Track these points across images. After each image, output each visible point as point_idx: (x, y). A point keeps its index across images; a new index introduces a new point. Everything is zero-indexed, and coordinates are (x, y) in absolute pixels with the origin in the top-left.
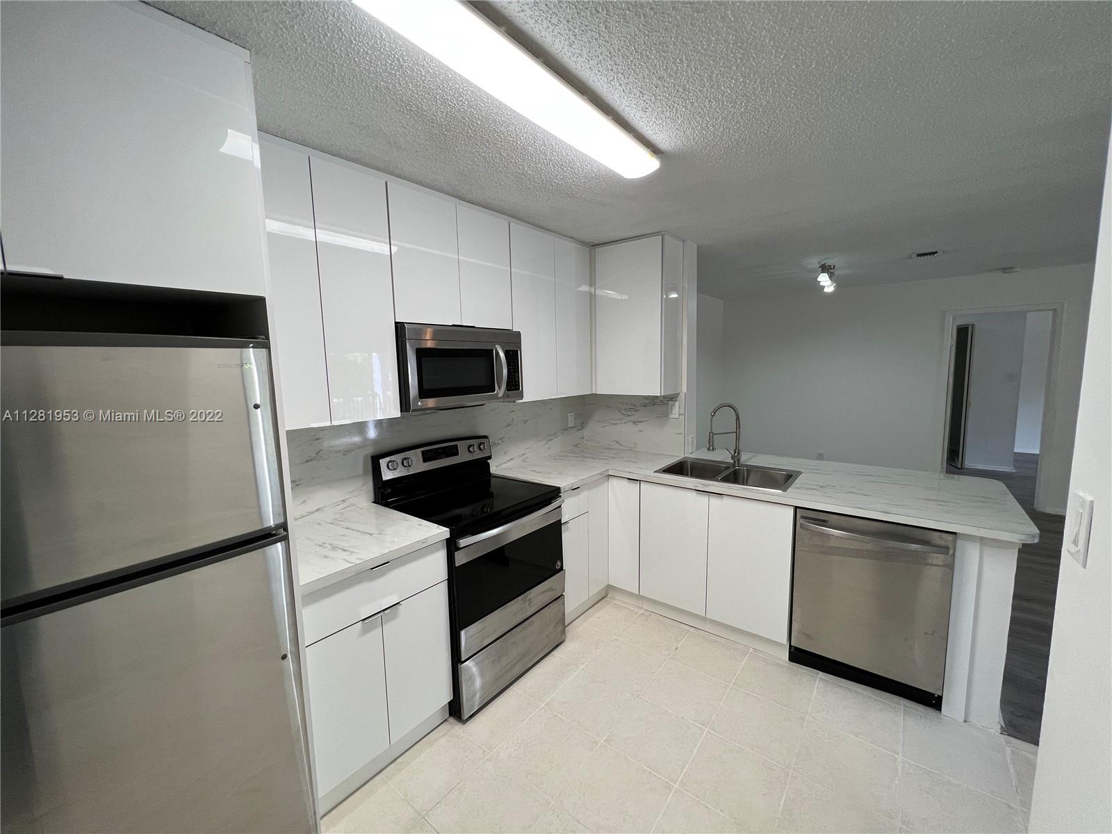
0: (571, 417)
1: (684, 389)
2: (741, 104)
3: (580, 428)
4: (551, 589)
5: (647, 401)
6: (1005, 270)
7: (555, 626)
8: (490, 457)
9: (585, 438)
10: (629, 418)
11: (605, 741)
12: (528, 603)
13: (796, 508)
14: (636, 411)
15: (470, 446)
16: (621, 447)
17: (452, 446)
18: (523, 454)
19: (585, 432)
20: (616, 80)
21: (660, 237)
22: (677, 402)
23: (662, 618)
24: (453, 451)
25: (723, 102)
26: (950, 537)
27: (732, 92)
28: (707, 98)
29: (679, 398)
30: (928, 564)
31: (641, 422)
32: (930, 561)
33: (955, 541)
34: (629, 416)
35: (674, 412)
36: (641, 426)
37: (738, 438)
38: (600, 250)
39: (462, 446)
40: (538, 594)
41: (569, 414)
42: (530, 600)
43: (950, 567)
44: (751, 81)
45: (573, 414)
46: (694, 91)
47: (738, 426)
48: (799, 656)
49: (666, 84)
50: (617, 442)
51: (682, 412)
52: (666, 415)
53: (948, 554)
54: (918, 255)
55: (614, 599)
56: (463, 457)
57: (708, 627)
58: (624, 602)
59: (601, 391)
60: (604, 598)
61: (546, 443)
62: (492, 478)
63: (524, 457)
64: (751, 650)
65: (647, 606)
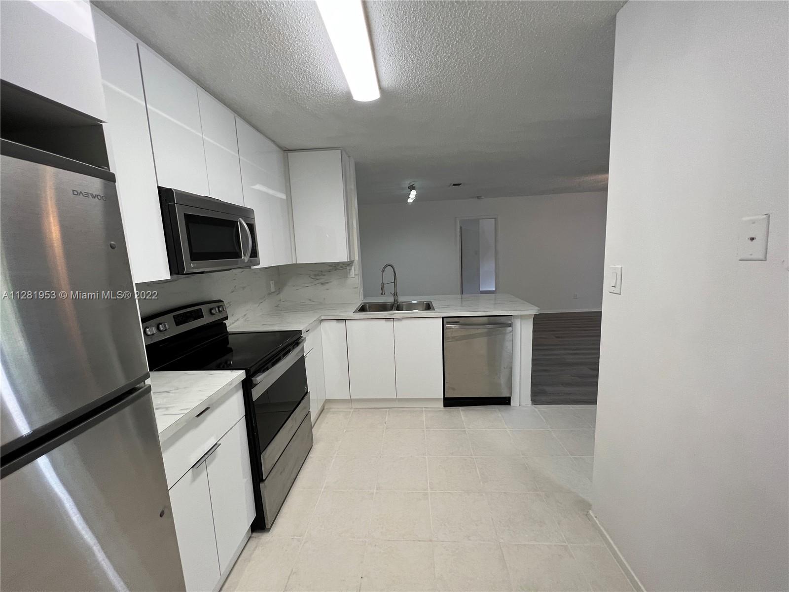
0: (272, 283)
1: (356, 259)
3: (278, 293)
4: (304, 408)
5: (331, 268)
6: (479, 197)
8: (226, 318)
9: (282, 301)
10: (317, 281)
11: (377, 489)
13: (443, 318)
14: (323, 275)
15: (211, 310)
16: (313, 303)
17: (197, 310)
18: (245, 315)
19: (281, 296)
21: (340, 151)
22: (353, 267)
23: (367, 409)
24: (198, 315)
29: (354, 264)
31: (327, 283)
33: (512, 319)
34: (317, 279)
35: (351, 274)
36: (327, 286)
37: (395, 286)
38: (290, 154)
39: (204, 309)
40: (298, 414)
41: (271, 282)
42: (295, 418)
45: (273, 282)
47: (395, 279)
48: (450, 402)
50: (310, 300)
51: (357, 273)
52: (346, 276)
53: (511, 327)
54: (454, 185)
55: (331, 408)
56: (206, 320)
57: (396, 405)
58: (338, 408)
59: (301, 260)
60: (322, 411)
61: (259, 305)
62: (229, 336)
63: (246, 317)
64: (424, 409)
65: (355, 405)
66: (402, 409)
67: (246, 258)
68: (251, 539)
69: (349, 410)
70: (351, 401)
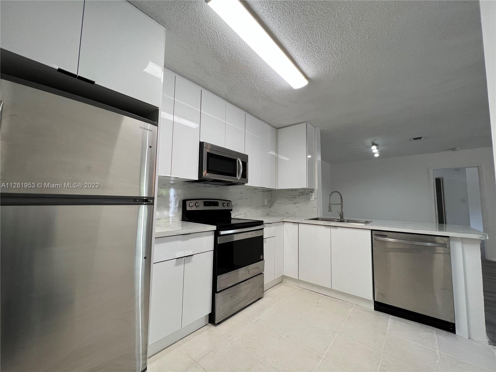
1: (317, 188)
2: (340, 55)
3: (269, 207)
4: (258, 268)
5: (300, 194)
6: (453, 149)
7: (259, 288)
8: (231, 210)
10: (292, 202)
11: (286, 337)
12: (248, 271)
13: (372, 230)
14: (296, 198)
15: (224, 203)
16: (288, 215)
17: (217, 202)
18: (245, 213)
19: (272, 209)
20: (294, 43)
21: (306, 123)
22: (314, 193)
23: (309, 291)
24: (216, 204)
25: (333, 54)
26: (446, 239)
27: (336, 50)
28: (327, 52)
29: (314, 192)
30: (437, 253)
31: (297, 203)
32: (438, 251)
33: (449, 241)
34: (292, 200)
35: (312, 198)
36: (297, 205)
37: (342, 207)
39: (220, 203)
40: (252, 268)
41: (265, 200)
42: (249, 270)
43: (448, 254)
44: (344, 45)
45: (267, 200)
46: (322, 49)
47: (342, 201)
48: (380, 307)
49: (312, 46)
50: (287, 213)
51: (316, 197)
52: (309, 199)
53: (447, 247)
54: (414, 139)
55: (286, 283)
56: (220, 207)
57: (333, 295)
58: (290, 284)
59: (280, 187)
60: (281, 282)
61: (255, 211)
62: (232, 220)
63: (245, 215)
64: (355, 305)
65: (302, 286)
66: (336, 300)
67: (239, 177)
68: (207, 325)
69: (297, 287)
70: (298, 281)
